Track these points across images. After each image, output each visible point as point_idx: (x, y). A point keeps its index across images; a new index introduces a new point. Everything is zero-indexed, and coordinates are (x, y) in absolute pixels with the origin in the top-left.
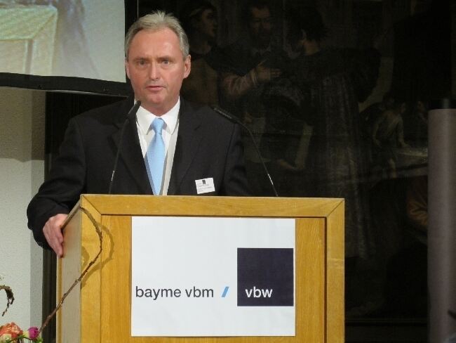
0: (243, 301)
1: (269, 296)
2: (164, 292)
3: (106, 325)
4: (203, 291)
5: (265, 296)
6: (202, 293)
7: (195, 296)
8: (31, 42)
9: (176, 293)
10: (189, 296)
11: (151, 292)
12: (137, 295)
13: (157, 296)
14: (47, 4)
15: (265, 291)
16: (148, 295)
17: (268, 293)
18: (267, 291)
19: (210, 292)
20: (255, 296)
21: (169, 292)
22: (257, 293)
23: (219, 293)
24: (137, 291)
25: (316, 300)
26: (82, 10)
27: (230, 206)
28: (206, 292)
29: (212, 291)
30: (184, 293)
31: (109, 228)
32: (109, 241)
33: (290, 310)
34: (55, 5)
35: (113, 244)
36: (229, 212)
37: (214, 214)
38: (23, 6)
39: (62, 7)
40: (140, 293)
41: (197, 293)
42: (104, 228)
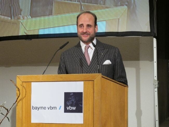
0: (66, 111)
1: (75, 109)
2: (41, 108)
3: (24, 118)
4: (53, 107)
5: (73, 109)
6: (53, 108)
7: (50, 109)
8: (119, 19)
9: (44, 108)
10: (49, 109)
11: (37, 108)
12: (33, 109)
13: (38, 109)
14: (123, 5)
15: (73, 108)
16: (36, 109)
17: (74, 108)
18: (74, 107)
19: (55, 108)
20: (70, 109)
21: (42, 108)
22: (71, 108)
23: (58, 108)
24: (33, 107)
25: (91, 111)
26: (136, 6)
27: (62, 78)
28: (54, 108)
29: (56, 107)
30: (47, 108)
31: (25, 86)
32: (25, 91)
34: (126, 5)
35: (26, 92)
36: (61, 80)
37: (56, 81)
38: (116, 7)
39: (129, 6)
40: (33, 108)
41: (51, 108)
42: (23, 86)
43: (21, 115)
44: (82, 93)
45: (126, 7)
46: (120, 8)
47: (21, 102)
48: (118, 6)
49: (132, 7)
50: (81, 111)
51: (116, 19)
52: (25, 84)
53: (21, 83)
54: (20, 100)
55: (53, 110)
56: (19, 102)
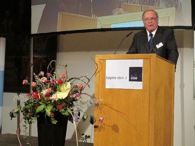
0: (130, 80)
2: (112, 78)
3: (100, 85)
8: (169, 17)
9: (115, 78)
11: (109, 78)
14: (173, 7)
17: (136, 78)
22: (134, 78)
23: (125, 78)
26: (182, 7)
28: (122, 78)
30: (117, 78)
33: (141, 83)
34: (175, 7)
35: (102, 66)
36: (127, 58)
38: (167, 8)
39: (176, 7)
40: (107, 78)
41: (120, 78)
42: (100, 63)
43: (98, 83)
44: (142, 67)
45: (175, 8)
46: (170, 9)
47: (98, 73)
48: (169, 7)
49: (179, 8)
50: (141, 81)
51: (167, 17)
52: (101, 61)
53: (98, 60)
54: (98, 72)
55: (121, 80)
56: (97, 73)
